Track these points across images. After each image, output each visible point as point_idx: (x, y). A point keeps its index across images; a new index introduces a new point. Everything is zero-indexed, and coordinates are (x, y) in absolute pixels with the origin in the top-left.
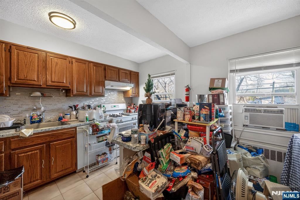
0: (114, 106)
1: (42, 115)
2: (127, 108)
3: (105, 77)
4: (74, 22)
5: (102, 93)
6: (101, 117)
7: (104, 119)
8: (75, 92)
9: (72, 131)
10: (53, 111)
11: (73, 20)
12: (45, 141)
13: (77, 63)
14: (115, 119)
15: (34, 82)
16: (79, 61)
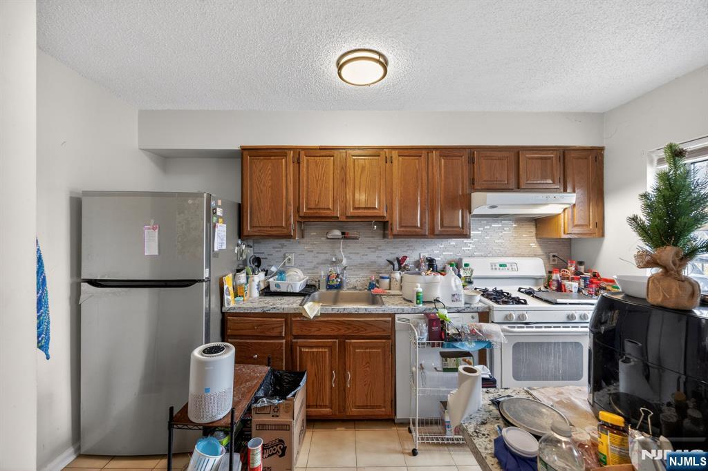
0: (501, 266)
1: (340, 276)
2: (550, 272)
3: (472, 182)
4: (381, 60)
5: (463, 228)
6: (454, 297)
7: (466, 303)
8: (397, 228)
9: (385, 321)
10: (361, 266)
11: (380, 55)
12: (336, 334)
13: (400, 158)
14: (499, 310)
15: (328, 212)
16: (406, 152)
